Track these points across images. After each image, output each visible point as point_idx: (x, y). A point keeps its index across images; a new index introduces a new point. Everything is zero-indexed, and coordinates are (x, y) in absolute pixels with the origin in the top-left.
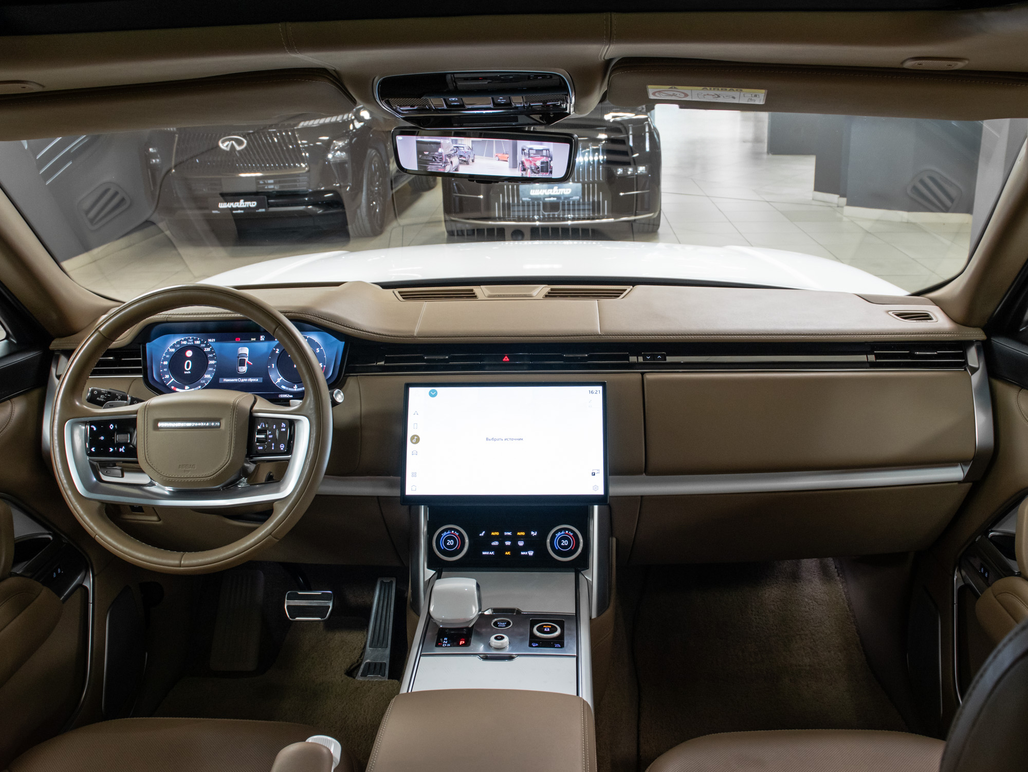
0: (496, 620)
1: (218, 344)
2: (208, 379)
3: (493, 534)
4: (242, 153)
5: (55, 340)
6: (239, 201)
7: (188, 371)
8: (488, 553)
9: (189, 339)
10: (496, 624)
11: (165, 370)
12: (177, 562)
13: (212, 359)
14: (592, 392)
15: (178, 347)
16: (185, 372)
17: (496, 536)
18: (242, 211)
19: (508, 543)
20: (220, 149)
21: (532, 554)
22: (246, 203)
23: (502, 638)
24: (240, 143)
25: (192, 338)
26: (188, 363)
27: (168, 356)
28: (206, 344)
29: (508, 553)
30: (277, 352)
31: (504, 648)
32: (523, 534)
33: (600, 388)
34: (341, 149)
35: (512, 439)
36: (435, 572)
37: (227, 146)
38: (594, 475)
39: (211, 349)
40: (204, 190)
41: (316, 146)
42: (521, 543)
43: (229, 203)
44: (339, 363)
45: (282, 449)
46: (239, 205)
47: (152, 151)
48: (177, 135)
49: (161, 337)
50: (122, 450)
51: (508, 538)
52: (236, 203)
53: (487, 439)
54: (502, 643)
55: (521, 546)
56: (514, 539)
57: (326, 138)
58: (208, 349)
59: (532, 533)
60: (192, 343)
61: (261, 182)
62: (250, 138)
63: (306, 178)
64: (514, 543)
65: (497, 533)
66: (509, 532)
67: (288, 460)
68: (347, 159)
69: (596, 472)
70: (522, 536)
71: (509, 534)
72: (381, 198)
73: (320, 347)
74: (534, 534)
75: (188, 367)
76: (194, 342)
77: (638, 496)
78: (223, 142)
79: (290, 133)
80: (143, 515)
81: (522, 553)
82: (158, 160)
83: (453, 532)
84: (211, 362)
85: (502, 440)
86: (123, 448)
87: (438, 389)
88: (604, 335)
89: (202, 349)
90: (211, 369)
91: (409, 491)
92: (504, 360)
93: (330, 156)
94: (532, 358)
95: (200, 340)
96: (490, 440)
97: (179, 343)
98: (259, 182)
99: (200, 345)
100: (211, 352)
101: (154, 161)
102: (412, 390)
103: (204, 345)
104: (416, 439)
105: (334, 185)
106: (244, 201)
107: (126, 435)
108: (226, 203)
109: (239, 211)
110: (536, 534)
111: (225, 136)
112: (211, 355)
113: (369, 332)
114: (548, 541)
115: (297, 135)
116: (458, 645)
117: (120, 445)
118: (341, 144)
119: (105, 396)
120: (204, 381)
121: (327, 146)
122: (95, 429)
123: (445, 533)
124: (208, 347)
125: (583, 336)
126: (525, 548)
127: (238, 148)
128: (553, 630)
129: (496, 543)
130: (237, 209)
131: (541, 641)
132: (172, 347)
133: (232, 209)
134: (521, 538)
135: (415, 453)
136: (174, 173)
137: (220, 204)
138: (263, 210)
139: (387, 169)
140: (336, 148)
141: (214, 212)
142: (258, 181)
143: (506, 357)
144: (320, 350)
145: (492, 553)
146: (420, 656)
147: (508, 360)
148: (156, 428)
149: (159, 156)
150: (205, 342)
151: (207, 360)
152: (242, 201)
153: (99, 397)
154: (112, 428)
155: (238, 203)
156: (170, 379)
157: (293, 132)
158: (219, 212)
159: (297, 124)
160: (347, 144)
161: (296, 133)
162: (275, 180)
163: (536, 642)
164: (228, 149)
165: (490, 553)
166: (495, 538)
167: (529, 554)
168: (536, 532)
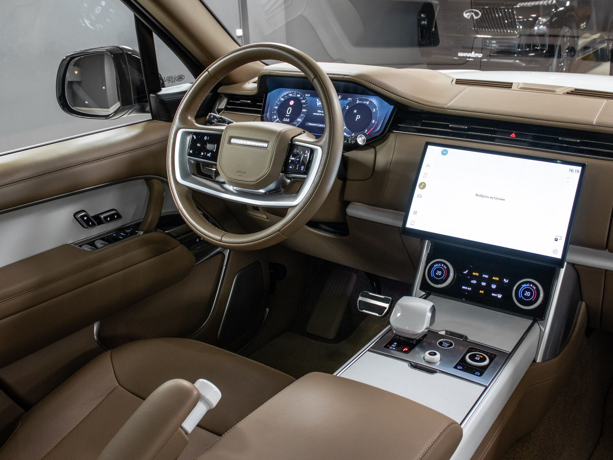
0: (442, 340)
1: (311, 98)
2: (299, 121)
3: (474, 274)
4: (477, 21)
5: (223, 86)
6: (471, 53)
7: (288, 115)
8: (467, 288)
9: (294, 92)
10: (441, 344)
11: (275, 112)
12: (219, 238)
13: (305, 108)
14: (572, 171)
15: (286, 98)
16: (286, 115)
17: (476, 276)
18: (472, 60)
19: (484, 284)
20: (464, 17)
21: (500, 297)
22: (476, 54)
23: (435, 354)
24: (477, 14)
25: (296, 93)
26: (290, 109)
27: (278, 103)
28: (304, 97)
29: (482, 292)
30: (347, 108)
31: (435, 363)
32: (497, 279)
33: (580, 168)
34: (544, 24)
35: (496, 198)
36: (425, 293)
37: (468, 16)
38: (557, 240)
39: (306, 101)
40: (451, 43)
41: (528, 21)
42: (494, 286)
43: (465, 53)
44: (386, 121)
45: (302, 170)
46: (471, 55)
47: (423, 16)
48: (439, 7)
49: (278, 89)
50: (209, 155)
51: (485, 280)
52: (469, 54)
53: (477, 195)
54: (433, 359)
55: (493, 289)
56: (490, 281)
57: (534, 16)
58: (304, 101)
59: (505, 280)
60: (295, 96)
61: (488, 42)
62: (484, 11)
63: (517, 41)
64: (489, 285)
65: (477, 274)
67: (305, 179)
68: (547, 31)
69: (559, 238)
70: (496, 280)
71: (487, 276)
72: (569, 62)
73: (376, 108)
74: (506, 281)
75: (289, 112)
76: (296, 95)
77: (602, 269)
78: (466, 13)
79: (510, 11)
80: (259, 213)
81: (493, 294)
82: (426, 22)
83: (443, 265)
84: (304, 110)
85: (488, 197)
86: (210, 154)
87: (449, 150)
88: (597, 126)
89: (300, 101)
90: (302, 115)
91: (408, 225)
92: (512, 136)
93: (536, 28)
94: (535, 138)
95: (301, 94)
96: (478, 196)
97: (287, 95)
98: (486, 42)
99: (300, 97)
100: (305, 103)
101: (423, 22)
102: (430, 147)
103: (302, 98)
104: (423, 186)
105: (536, 48)
106: (475, 53)
107: (214, 145)
108: (463, 53)
109: (471, 59)
110: (507, 282)
111: (467, 9)
112: (305, 106)
113: (410, 100)
114: (515, 288)
115: (515, 12)
116: (401, 351)
117: (208, 151)
118: (544, 20)
119: (218, 120)
120: (296, 123)
121: (535, 22)
122: (195, 138)
123: (437, 265)
124: (304, 99)
125: (579, 124)
126: (496, 291)
127: (475, 18)
128: (483, 359)
129: (474, 282)
130: (470, 57)
131: (466, 366)
132: (282, 97)
133: (467, 57)
134: (495, 282)
135: (420, 196)
136: (434, 31)
137: (459, 53)
138: (486, 60)
139: (576, 42)
140: (541, 23)
141: (455, 58)
142: (486, 40)
143: (514, 134)
144: (376, 110)
145: (470, 289)
146: (368, 350)
147: (514, 136)
148: (229, 142)
149: (426, 20)
150: (303, 96)
151: (301, 108)
152: (473, 53)
153: (214, 120)
154: (205, 139)
155: (470, 54)
156: (276, 118)
157: (512, 9)
158: (458, 59)
159: (516, 5)
160: (548, 21)
161: (514, 10)
162: (497, 41)
163: (463, 366)
164: (469, 18)
165: (468, 288)
166: (475, 278)
167: (498, 296)
168: (508, 280)
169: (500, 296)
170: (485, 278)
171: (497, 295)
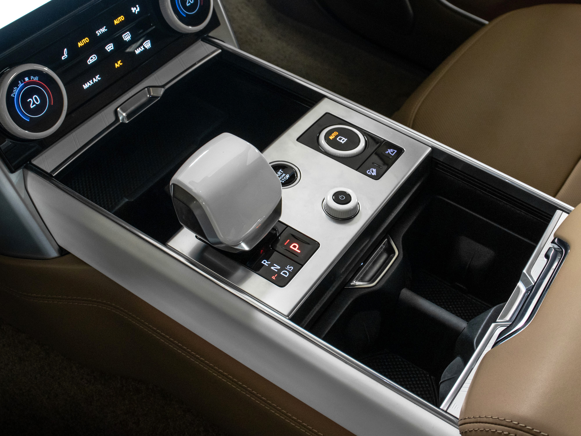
3: (80, 44)
8: (91, 82)
17: (86, 45)
19: (110, 47)
21: (150, 44)
29: (118, 64)
32: (122, 18)
42: (127, 37)
51: (105, 39)
55: (129, 41)
56: (115, 34)
59: (133, 9)
64: (121, 45)
65: (86, 40)
66: (101, 27)
70: (122, 23)
71: (103, 30)
74: (136, 10)
81: (137, 52)
83: (27, 79)
110: (138, 10)
123: (16, 91)
126: (136, 42)
129: (92, 59)
134: (122, 27)
145: (97, 79)
165: (94, 79)
166: (88, 50)
167: (146, 47)
168: (137, 6)
169: (148, 45)
170: (103, 34)
171: (144, 47)
